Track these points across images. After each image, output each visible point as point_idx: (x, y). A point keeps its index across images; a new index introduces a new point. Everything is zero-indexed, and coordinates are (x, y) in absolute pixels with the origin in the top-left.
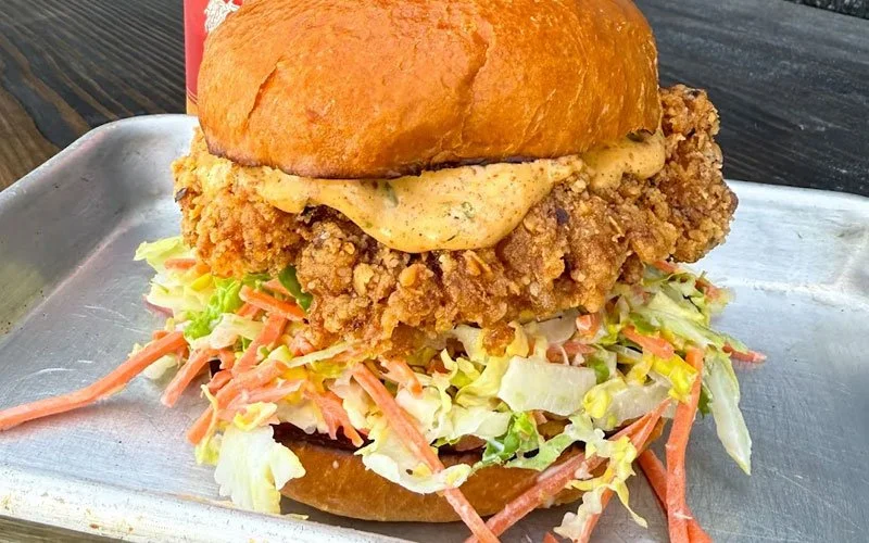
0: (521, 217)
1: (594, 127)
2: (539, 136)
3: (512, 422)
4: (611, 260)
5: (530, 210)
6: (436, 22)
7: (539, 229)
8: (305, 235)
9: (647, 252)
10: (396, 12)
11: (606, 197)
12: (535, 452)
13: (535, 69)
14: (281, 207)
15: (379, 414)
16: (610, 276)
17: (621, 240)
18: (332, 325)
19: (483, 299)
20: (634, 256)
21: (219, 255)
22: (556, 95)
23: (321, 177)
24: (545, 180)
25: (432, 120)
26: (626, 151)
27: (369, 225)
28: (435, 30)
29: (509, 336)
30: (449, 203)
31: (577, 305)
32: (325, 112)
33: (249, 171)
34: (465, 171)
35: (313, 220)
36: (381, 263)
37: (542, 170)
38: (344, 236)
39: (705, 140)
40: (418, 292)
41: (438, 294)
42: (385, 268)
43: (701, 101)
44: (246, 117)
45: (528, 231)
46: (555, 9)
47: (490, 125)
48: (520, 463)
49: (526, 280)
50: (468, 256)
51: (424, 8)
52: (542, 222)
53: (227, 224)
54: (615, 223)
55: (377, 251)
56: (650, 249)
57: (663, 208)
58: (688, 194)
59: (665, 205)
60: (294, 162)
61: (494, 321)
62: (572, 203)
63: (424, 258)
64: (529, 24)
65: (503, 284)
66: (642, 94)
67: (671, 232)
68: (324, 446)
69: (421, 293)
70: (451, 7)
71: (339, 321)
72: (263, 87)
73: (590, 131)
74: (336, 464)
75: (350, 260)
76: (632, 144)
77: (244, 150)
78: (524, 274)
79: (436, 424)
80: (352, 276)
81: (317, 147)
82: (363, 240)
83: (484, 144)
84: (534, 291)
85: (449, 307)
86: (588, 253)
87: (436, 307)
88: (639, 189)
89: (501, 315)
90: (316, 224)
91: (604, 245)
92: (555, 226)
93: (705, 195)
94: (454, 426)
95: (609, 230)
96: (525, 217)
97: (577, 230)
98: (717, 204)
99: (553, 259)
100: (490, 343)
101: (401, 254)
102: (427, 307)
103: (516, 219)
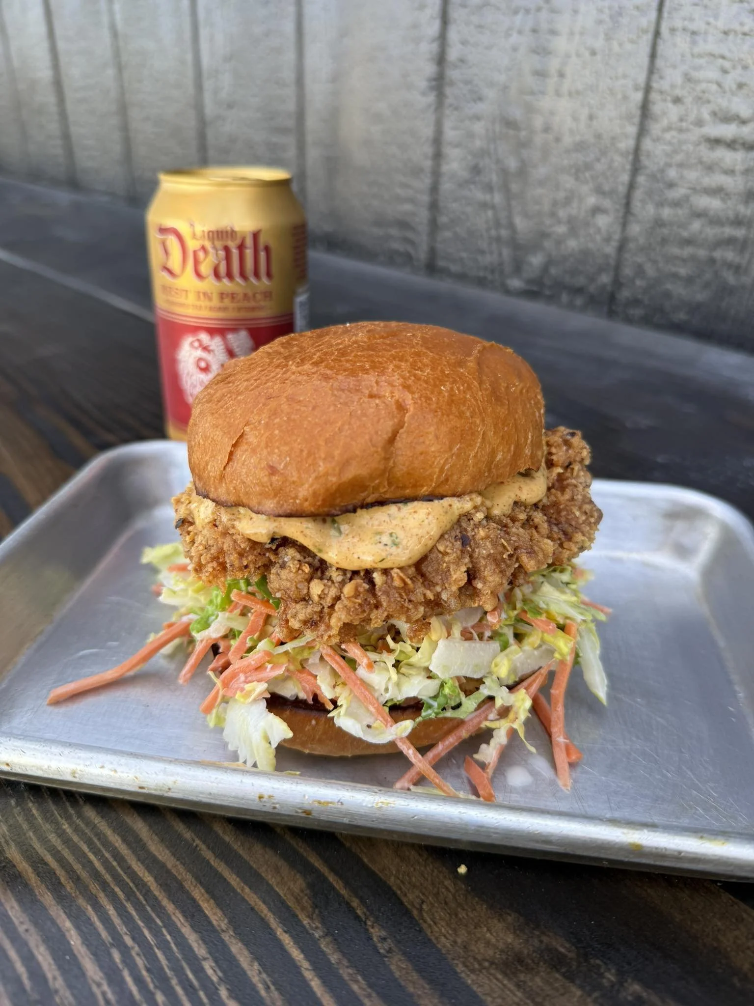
0: (434, 543)
1: (490, 471)
2: (447, 480)
3: (442, 686)
4: (502, 572)
5: (442, 536)
6: (367, 392)
7: (449, 551)
8: (272, 558)
9: (530, 564)
10: (336, 384)
11: (499, 522)
12: (459, 706)
13: (444, 429)
14: (253, 538)
15: (344, 684)
16: (502, 584)
17: (510, 556)
18: (295, 624)
19: (406, 605)
20: (520, 566)
21: (207, 574)
22: (460, 448)
23: (280, 516)
24: (454, 512)
25: (364, 472)
26: (517, 485)
27: (320, 551)
28: (366, 400)
29: (426, 628)
30: (379, 533)
31: (476, 605)
32: (282, 467)
33: (229, 510)
34: (393, 509)
35: (278, 547)
36: (330, 579)
37: (450, 505)
38: (302, 558)
39: (579, 470)
40: (357, 601)
41: (373, 601)
42: (333, 582)
43: (577, 441)
44: (222, 469)
45: (440, 552)
46: (460, 378)
47: (408, 474)
48: (449, 714)
49: (438, 589)
50: (395, 573)
51: (358, 381)
52: (450, 545)
53: (213, 551)
54: (506, 544)
55: (327, 568)
56: (532, 563)
57: (544, 527)
58: (564, 513)
59: (546, 525)
60: (259, 504)
61: (414, 620)
62: (473, 529)
63: (362, 574)
64: (440, 392)
65: (421, 592)
66: (529, 441)
67: (549, 546)
68: (304, 709)
69: (359, 601)
70: (379, 380)
71: (300, 621)
72: (235, 446)
73: (486, 474)
74: (314, 722)
75: (307, 576)
76: (521, 479)
77: (222, 493)
78: (437, 584)
79: (387, 690)
80: (309, 589)
81: (277, 492)
82: (316, 561)
83: (404, 487)
84: (444, 596)
85: (380, 611)
86: (485, 566)
87: (371, 610)
88: (525, 514)
89: (420, 616)
90: (281, 549)
91: (497, 561)
92: (460, 548)
93: (578, 513)
94: (400, 690)
95: (500, 549)
96: (438, 541)
97: (477, 550)
98: (587, 519)
99: (458, 573)
100: (412, 635)
101: (344, 571)
102: (364, 611)
103: (430, 543)
